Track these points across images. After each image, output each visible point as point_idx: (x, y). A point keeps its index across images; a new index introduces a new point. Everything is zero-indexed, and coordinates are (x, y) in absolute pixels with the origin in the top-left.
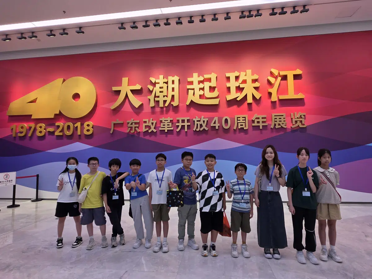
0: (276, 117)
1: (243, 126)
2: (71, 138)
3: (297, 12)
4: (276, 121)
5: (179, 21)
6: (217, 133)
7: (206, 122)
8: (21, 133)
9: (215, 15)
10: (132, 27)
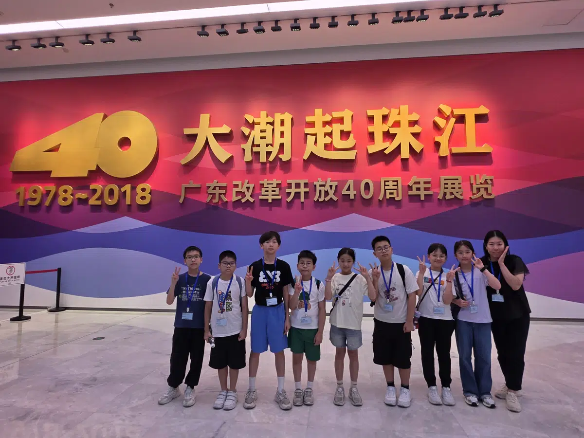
0: (446, 182)
1: (395, 195)
2: (115, 210)
3: (484, 14)
4: (447, 188)
5: (295, 25)
6: (352, 206)
7: (334, 188)
8: (34, 199)
9: (353, 16)
10: (219, 33)
